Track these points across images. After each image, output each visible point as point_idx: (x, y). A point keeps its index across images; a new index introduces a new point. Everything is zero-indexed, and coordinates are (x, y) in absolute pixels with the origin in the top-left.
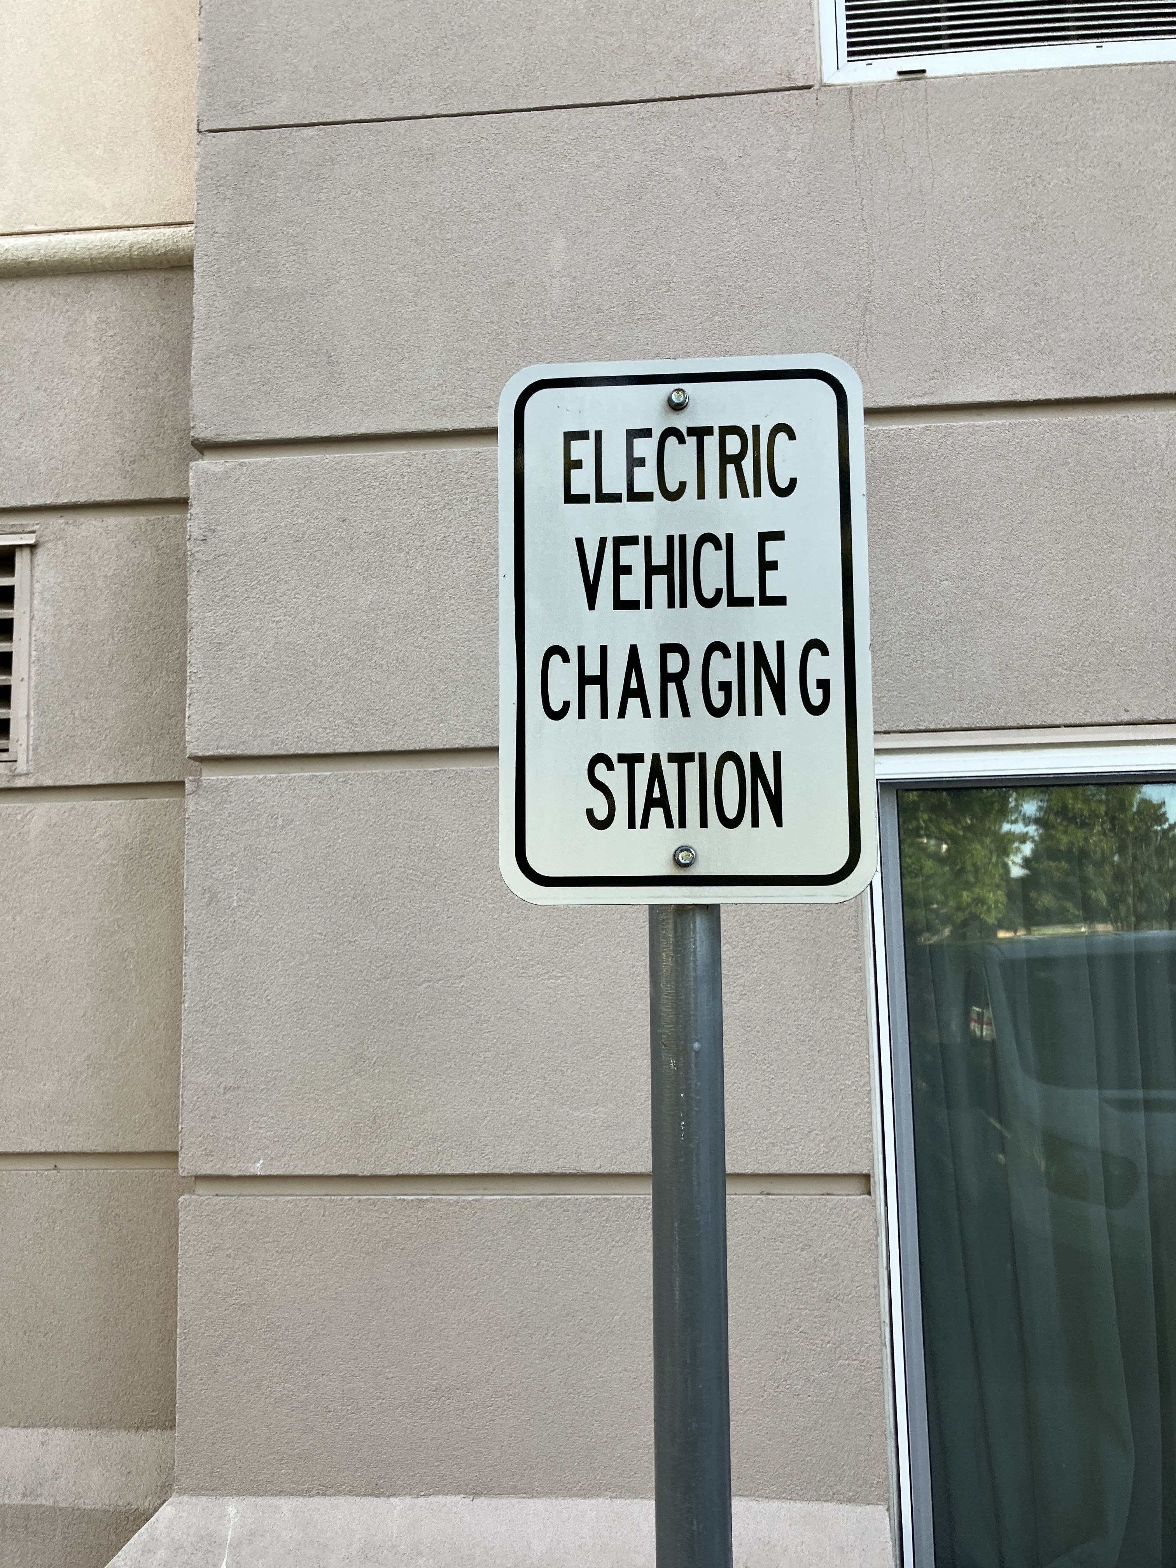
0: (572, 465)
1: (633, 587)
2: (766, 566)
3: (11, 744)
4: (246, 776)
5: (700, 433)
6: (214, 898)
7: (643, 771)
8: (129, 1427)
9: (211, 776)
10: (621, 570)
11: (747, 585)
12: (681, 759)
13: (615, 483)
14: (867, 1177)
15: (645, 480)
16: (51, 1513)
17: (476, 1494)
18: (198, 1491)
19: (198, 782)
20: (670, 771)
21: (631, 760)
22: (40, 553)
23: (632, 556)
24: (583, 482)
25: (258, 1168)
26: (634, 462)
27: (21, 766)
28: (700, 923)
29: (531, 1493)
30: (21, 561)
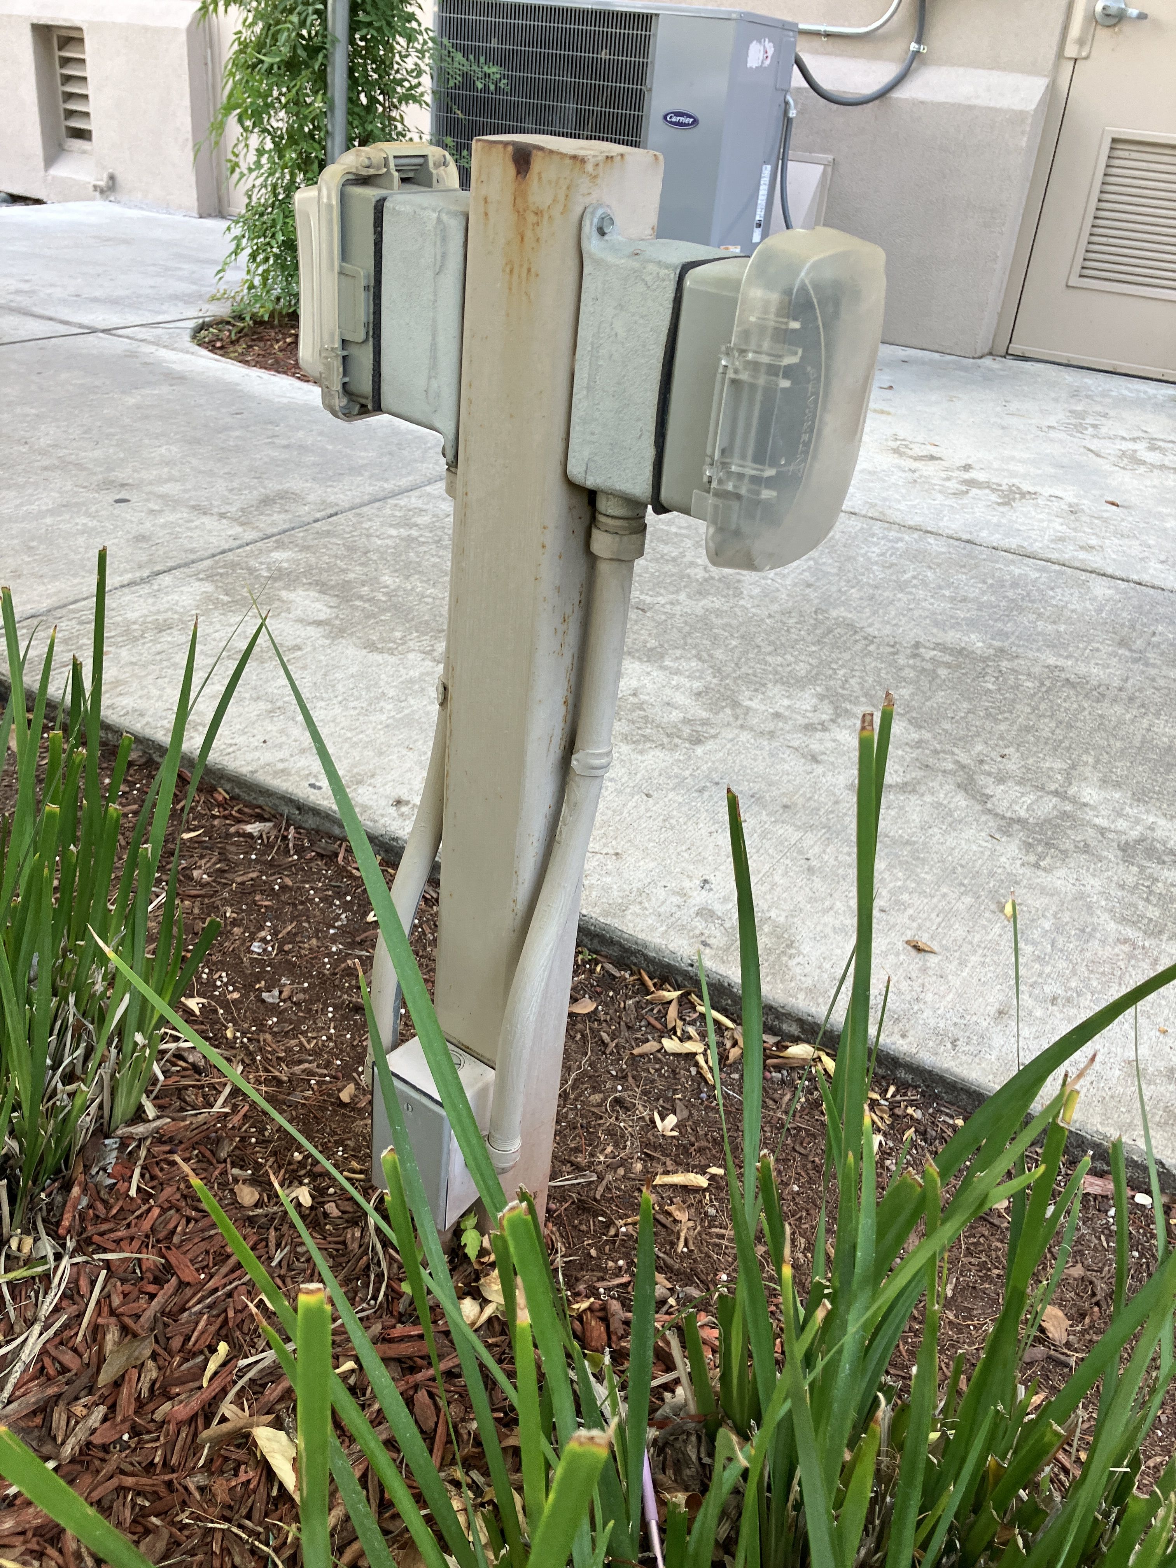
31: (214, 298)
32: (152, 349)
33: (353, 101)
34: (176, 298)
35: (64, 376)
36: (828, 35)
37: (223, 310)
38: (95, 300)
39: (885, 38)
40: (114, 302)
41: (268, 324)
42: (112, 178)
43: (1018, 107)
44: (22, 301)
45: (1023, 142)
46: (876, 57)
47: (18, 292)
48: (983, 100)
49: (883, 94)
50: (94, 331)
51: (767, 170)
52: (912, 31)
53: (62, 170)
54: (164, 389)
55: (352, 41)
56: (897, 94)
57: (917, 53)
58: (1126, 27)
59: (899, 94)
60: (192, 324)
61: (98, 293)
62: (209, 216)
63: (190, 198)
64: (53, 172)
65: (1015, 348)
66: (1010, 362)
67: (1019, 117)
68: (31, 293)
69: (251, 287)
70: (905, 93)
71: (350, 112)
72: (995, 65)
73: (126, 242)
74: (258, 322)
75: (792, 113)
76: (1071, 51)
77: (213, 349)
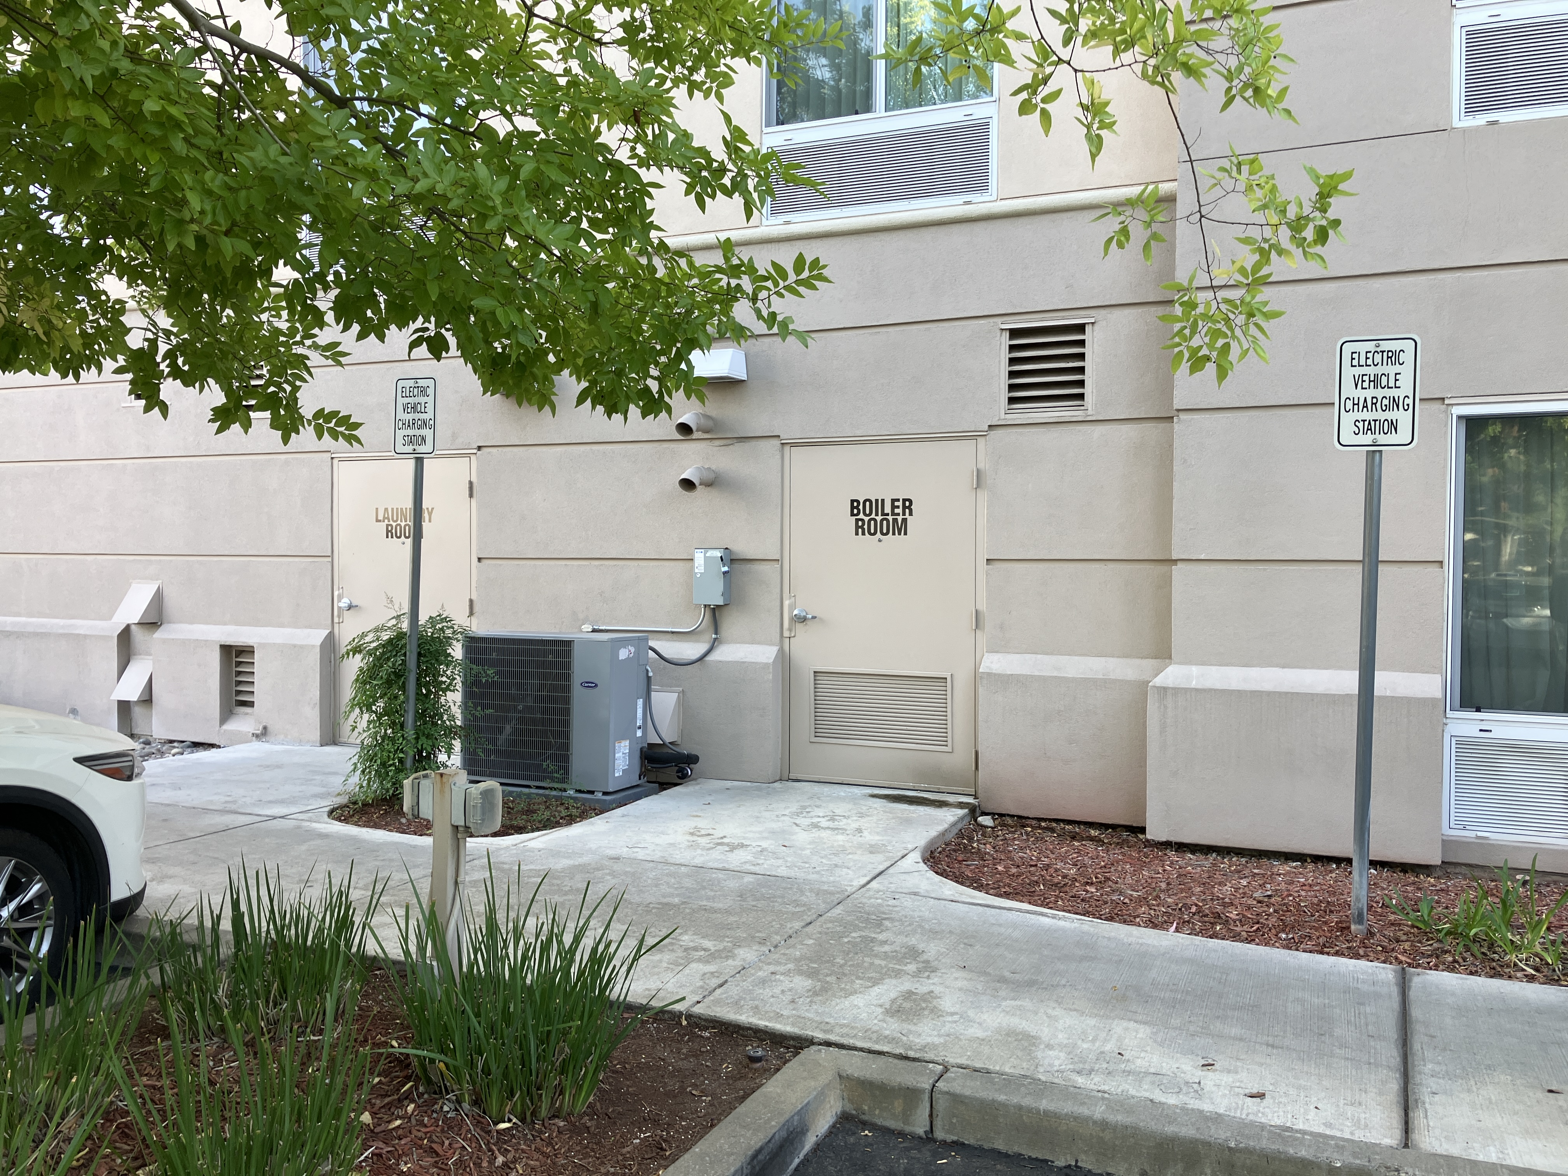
0: (1353, 359)
1: (1366, 385)
2: (1396, 380)
3: (1085, 403)
4: (1196, 416)
5: (1383, 352)
6: (1185, 461)
7: (1366, 423)
8: (1138, 658)
9: (1183, 416)
10: (1363, 381)
11: (1392, 384)
12: (1375, 421)
13: (1363, 362)
14: (1441, 562)
15: (1369, 362)
16: (1115, 681)
17: (1284, 667)
18: (1180, 663)
19: (1179, 420)
20: (1373, 423)
21: (1364, 421)
22: (1096, 326)
23: (1366, 378)
24: (1355, 362)
25: (1202, 557)
26: (1367, 358)
27: (1090, 412)
28: (1378, 454)
29: (1305, 668)
30: (1088, 329)
31: (339, 794)
32: (308, 824)
33: (419, 694)
34: (316, 796)
35: (267, 840)
36: (673, 633)
37: (344, 800)
38: (270, 802)
39: (701, 632)
40: (282, 802)
41: (372, 805)
42: (265, 728)
43: (765, 661)
44: (233, 807)
45: (771, 677)
46: (697, 641)
47: (226, 802)
48: (750, 659)
49: (701, 659)
50: (275, 818)
51: (640, 702)
52: (712, 629)
53: (232, 726)
54: (318, 842)
55: (419, 667)
56: (708, 658)
57: (715, 639)
58: (809, 622)
59: (709, 658)
60: (327, 809)
61: (271, 798)
62: (327, 745)
63: (316, 735)
64: (225, 727)
65: (792, 776)
66: (790, 784)
67: (766, 666)
68: (234, 802)
69: (361, 787)
70: (712, 657)
71: (417, 699)
72: (753, 642)
73: (279, 767)
74: (365, 805)
75: (651, 674)
76: (786, 634)
77: (340, 821)
